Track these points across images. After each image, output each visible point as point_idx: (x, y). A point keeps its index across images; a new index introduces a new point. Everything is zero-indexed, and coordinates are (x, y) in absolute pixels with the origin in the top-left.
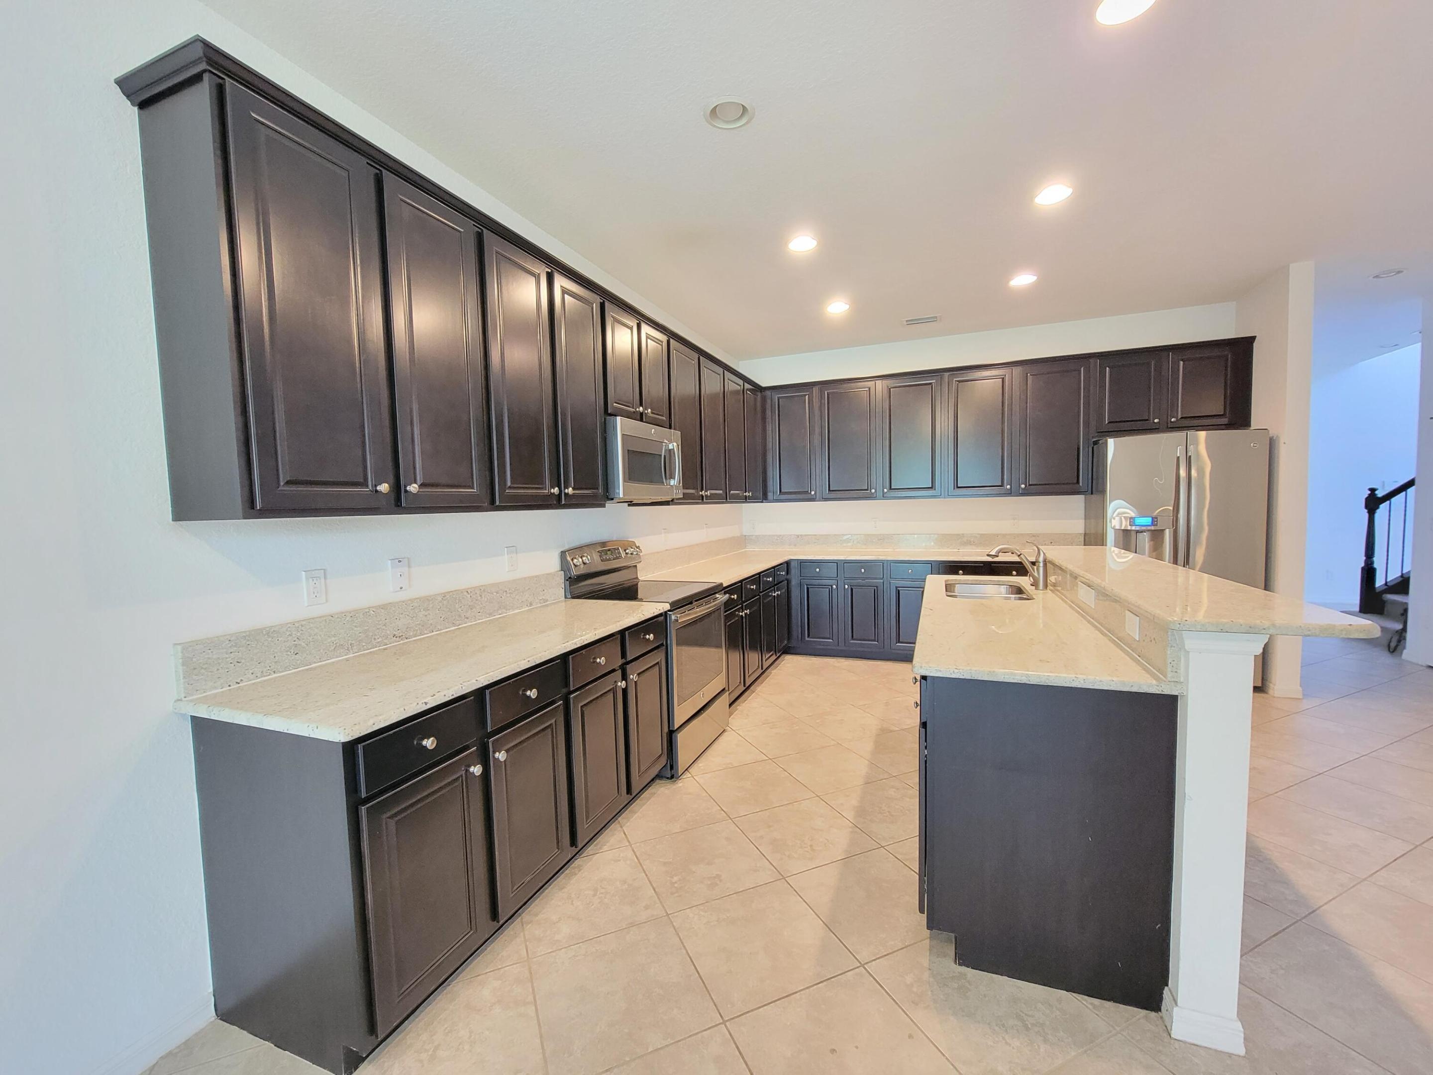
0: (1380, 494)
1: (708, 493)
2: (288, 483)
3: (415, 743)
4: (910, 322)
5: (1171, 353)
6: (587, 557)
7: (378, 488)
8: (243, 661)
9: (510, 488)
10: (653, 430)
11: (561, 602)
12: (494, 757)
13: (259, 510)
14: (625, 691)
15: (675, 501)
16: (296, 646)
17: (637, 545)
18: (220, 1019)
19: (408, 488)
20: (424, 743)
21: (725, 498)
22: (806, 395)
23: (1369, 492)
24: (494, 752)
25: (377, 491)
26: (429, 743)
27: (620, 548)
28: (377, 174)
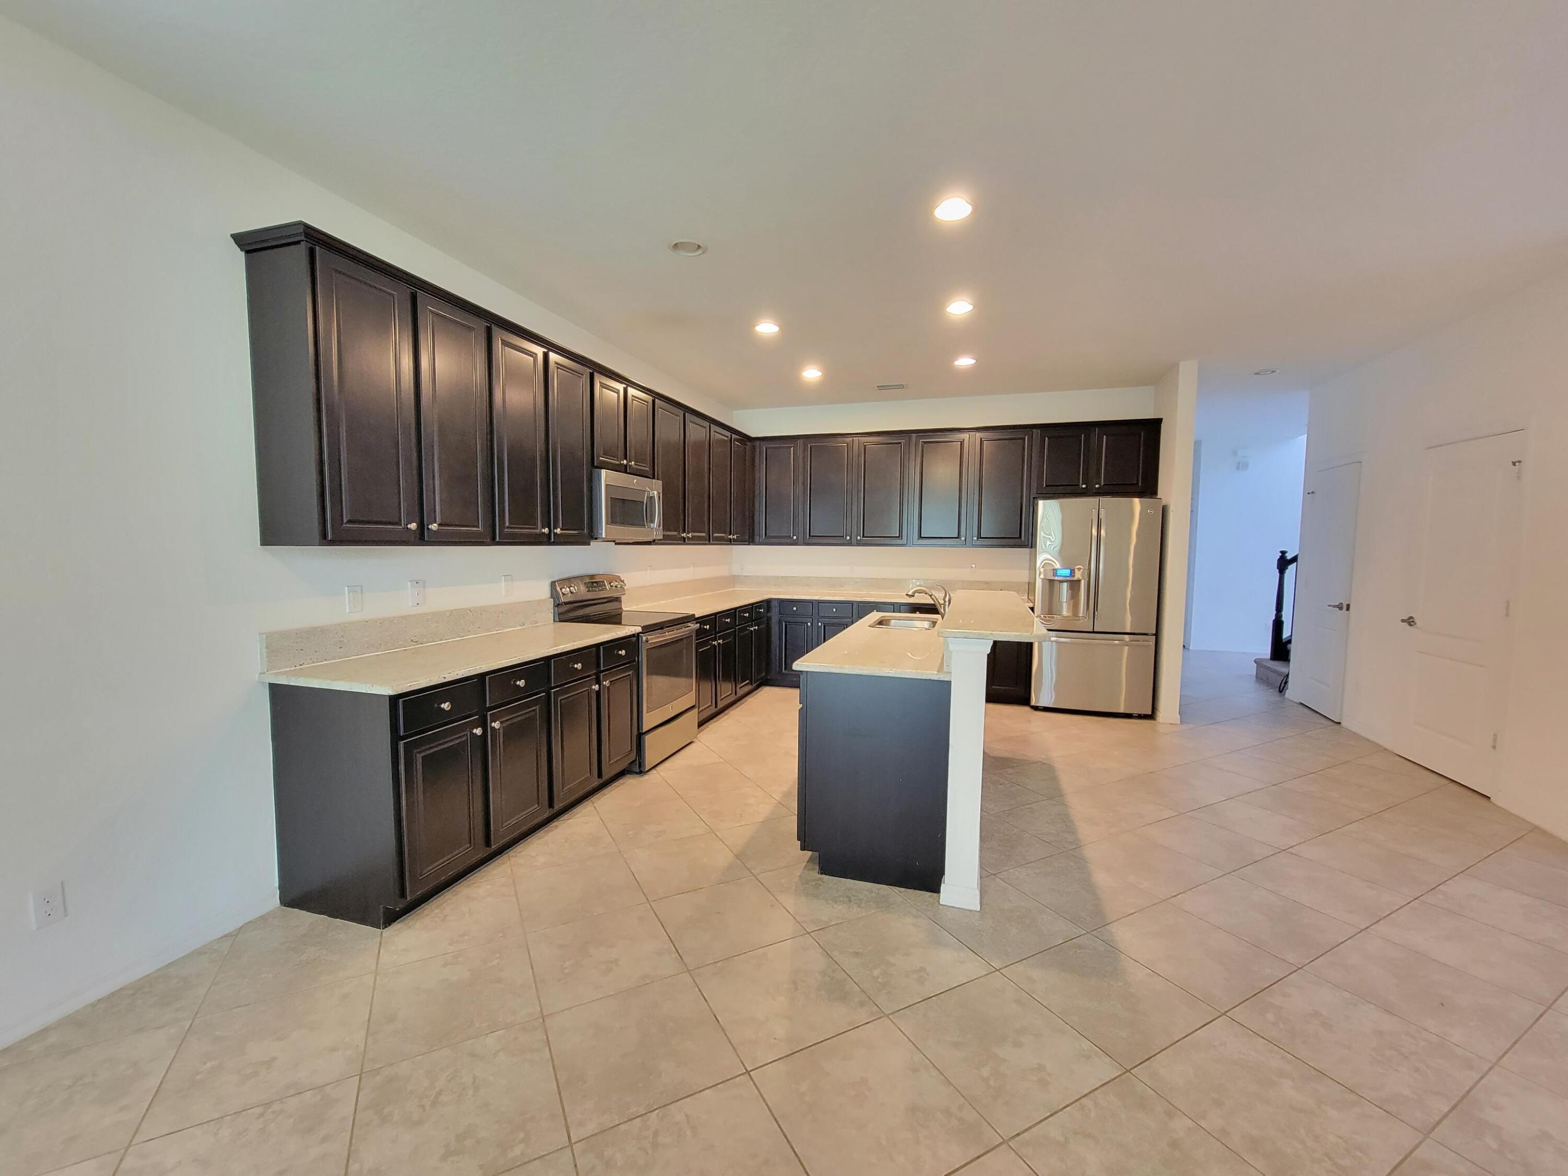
0: (1289, 556)
1: (690, 535)
2: (349, 522)
3: (436, 706)
4: (881, 388)
5: (1097, 429)
6: (574, 587)
7: (409, 526)
8: (304, 649)
9: (508, 527)
10: (635, 480)
11: (551, 624)
12: (491, 726)
13: (330, 540)
14: (598, 693)
15: (656, 541)
16: (341, 641)
17: (622, 579)
18: (284, 906)
19: (430, 527)
20: (442, 706)
21: (708, 540)
22: (791, 447)
23: (1280, 554)
24: (491, 722)
25: (407, 528)
26: (446, 706)
27: (605, 581)
28: (413, 293)
